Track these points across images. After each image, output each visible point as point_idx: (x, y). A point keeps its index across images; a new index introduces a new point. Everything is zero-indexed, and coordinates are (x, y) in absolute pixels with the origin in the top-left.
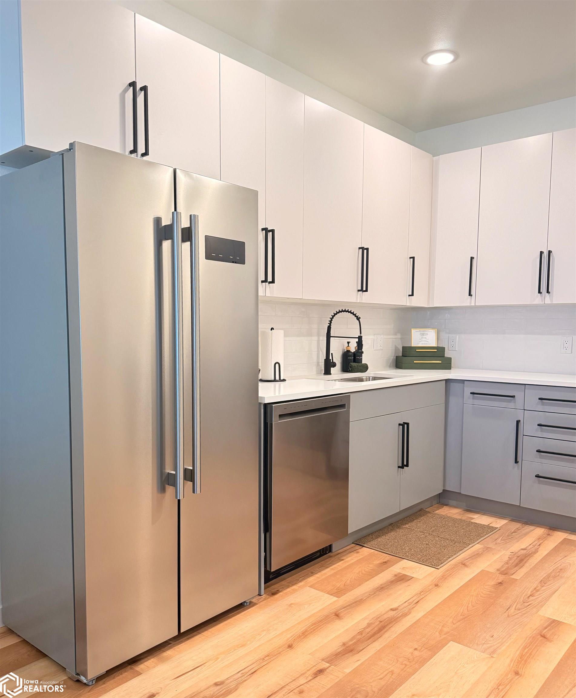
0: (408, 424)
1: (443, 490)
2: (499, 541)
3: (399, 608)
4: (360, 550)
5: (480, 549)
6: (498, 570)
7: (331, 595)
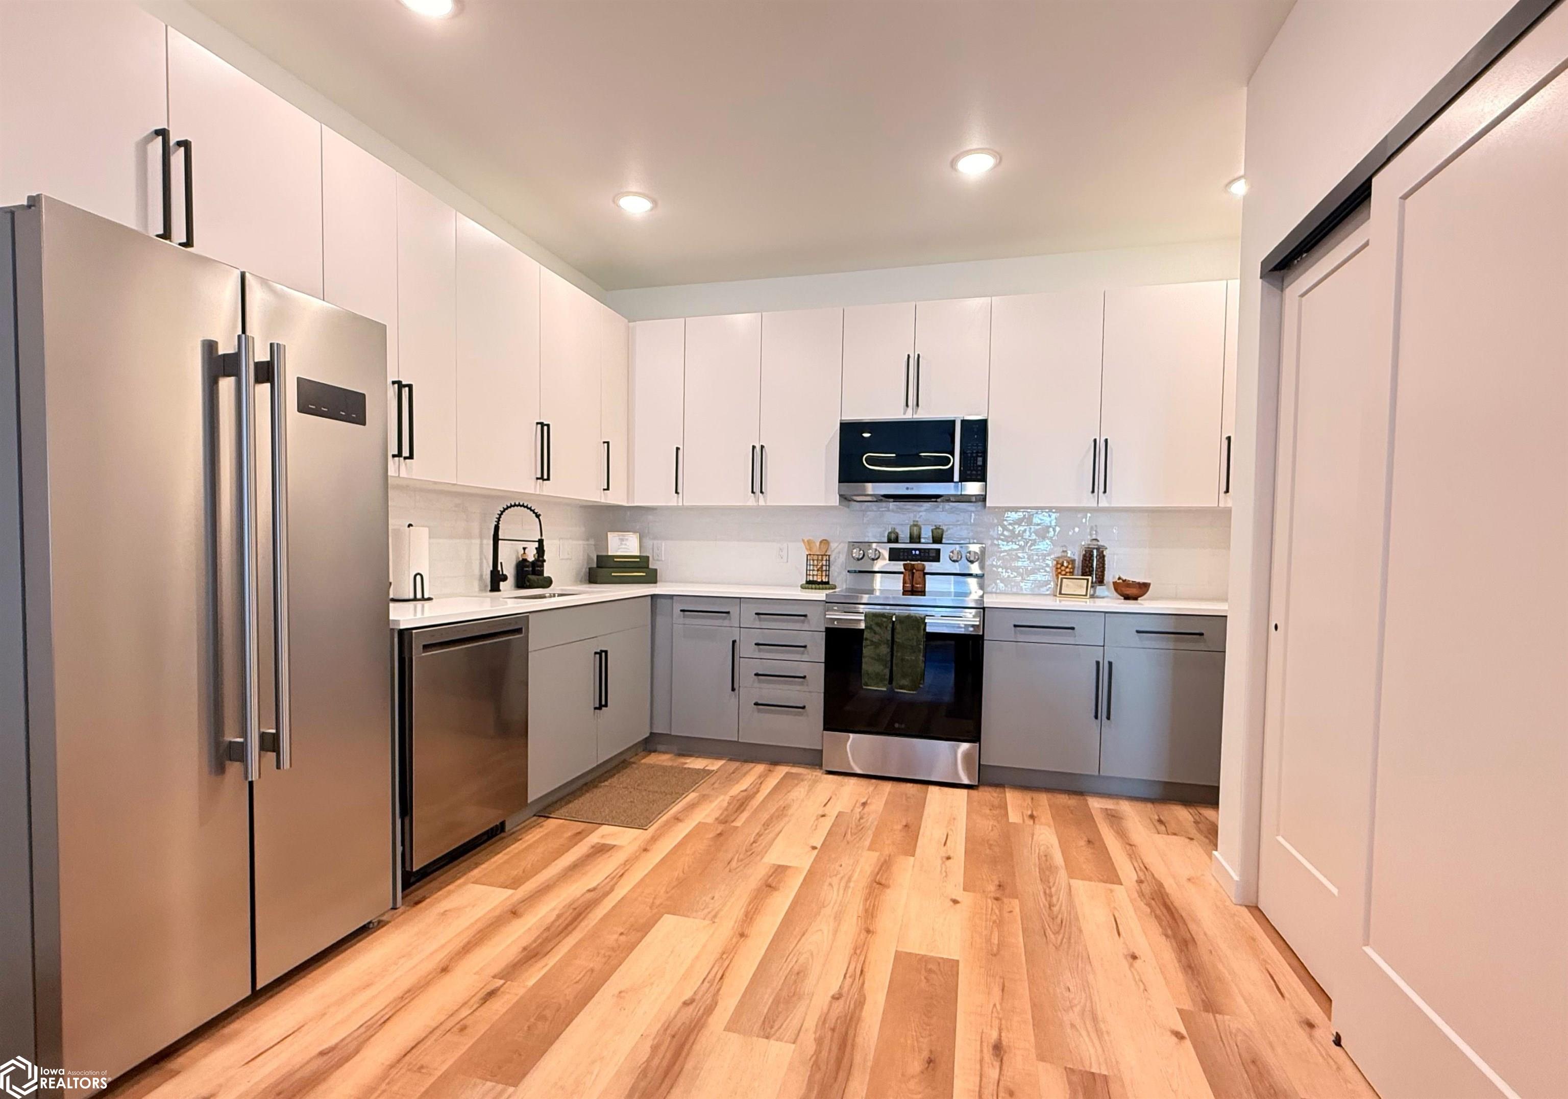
0: (606, 652)
1: (651, 733)
2: (716, 785)
3: (600, 887)
4: (544, 823)
5: (695, 798)
6: (717, 819)
7: (506, 887)
